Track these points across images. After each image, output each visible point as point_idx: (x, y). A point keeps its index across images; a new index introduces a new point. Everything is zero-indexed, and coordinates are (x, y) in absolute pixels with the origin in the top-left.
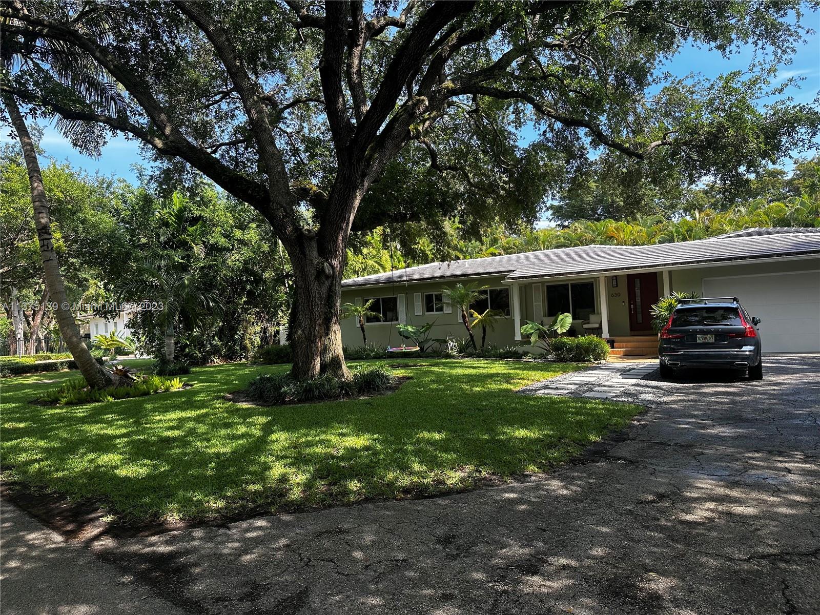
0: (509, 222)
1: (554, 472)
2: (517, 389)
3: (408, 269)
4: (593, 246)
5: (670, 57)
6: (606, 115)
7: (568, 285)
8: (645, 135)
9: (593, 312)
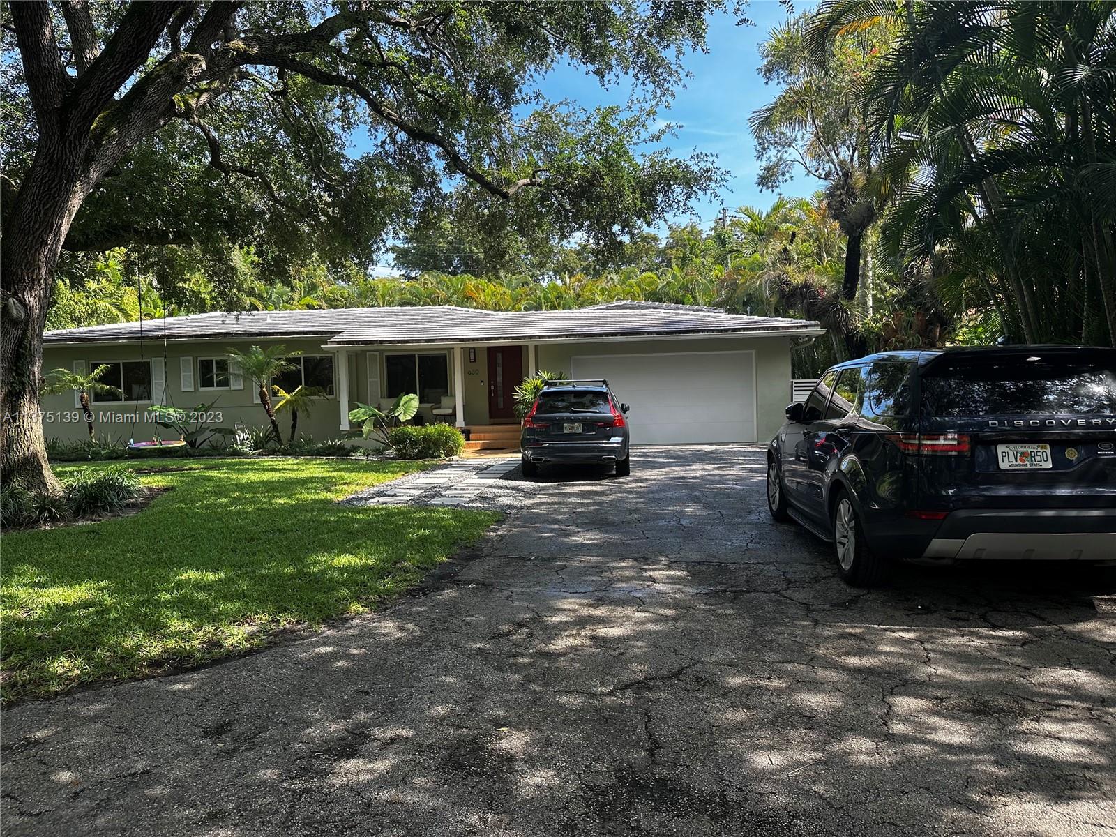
0: (332, 262)
1: (385, 609)
2: (342, 498)
3: (169, 320)
4: (447, 306)
5: (541, 73)
6: (464, 134)
7: (414, 356)
8: (512, 168)
9: (446, 393)
